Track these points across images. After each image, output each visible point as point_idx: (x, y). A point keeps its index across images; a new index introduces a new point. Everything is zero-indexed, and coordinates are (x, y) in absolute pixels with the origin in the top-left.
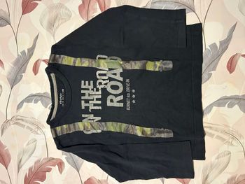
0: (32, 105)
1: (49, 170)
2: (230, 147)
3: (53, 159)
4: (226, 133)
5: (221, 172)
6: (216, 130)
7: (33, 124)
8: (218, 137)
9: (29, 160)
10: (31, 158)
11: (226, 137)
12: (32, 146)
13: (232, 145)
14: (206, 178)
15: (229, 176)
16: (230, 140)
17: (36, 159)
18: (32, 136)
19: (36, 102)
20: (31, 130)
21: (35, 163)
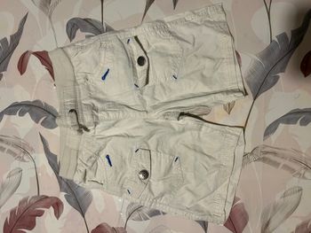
0: (15, 118)
1: (40, 214)
2: (302, 181)
3: (47, 197)
4: (297, 161)
5: (288, 216)
6: (283, 158)
7: (17, 146)
8: (286, 167)
9: (11, 199)
10: (14, 195)
11: (296, 167)
12: (15, 178)
13: (304, 177)
14: (267, 225)
15: (300, 222)
16: (302, 172)
17: (21, 198)
18: (16, 164)
19: (22, 114)
20: (15, 154)
21: (20, 203)
